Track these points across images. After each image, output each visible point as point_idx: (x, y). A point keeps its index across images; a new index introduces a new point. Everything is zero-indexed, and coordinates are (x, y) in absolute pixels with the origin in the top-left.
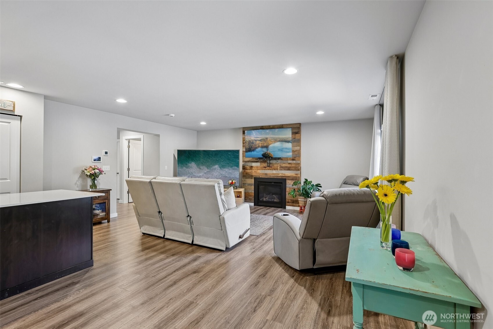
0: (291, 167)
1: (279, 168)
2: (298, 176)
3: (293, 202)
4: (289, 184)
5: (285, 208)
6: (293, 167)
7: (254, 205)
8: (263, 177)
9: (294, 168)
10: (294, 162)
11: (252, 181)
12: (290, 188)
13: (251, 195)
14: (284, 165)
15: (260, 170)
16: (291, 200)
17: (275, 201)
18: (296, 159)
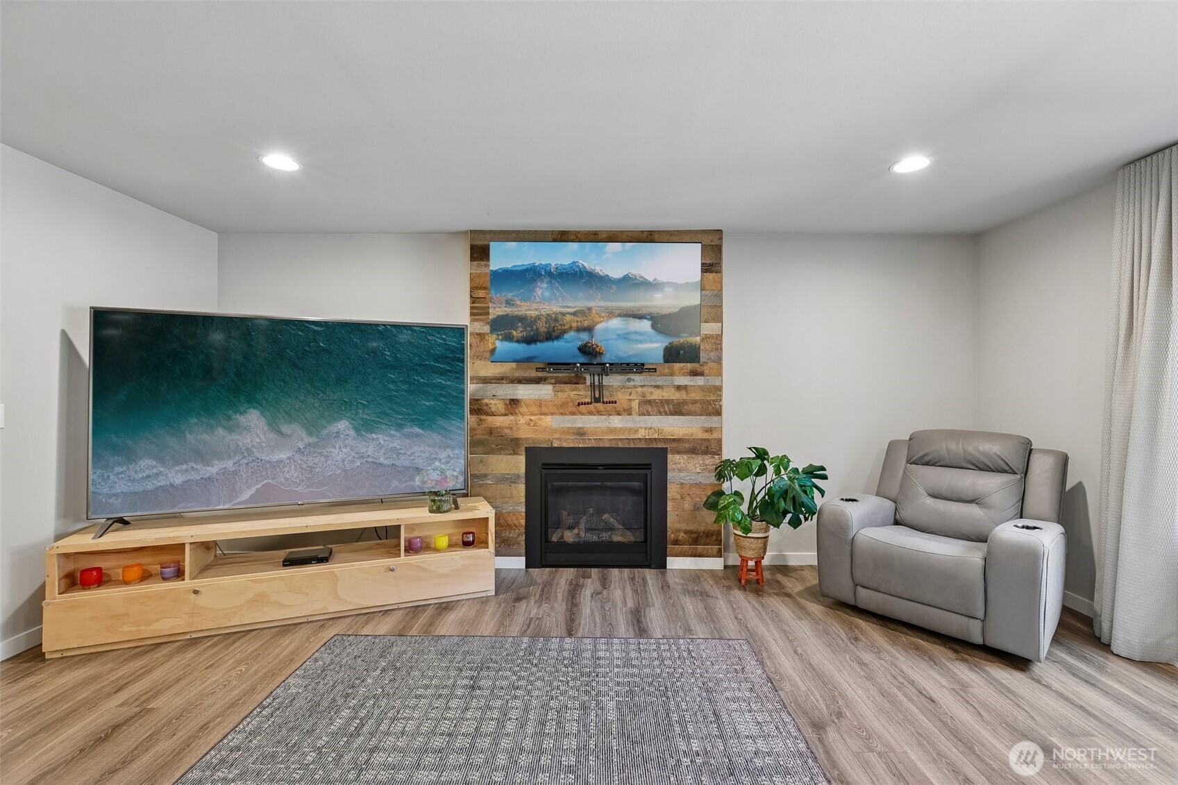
0: (685, 402)
1: (635, 405)
2: (715, 436)
3: (695, 541)
4: (680, 470)
5: (662, 566)
6: (695, 402)
7: (527, 566)
8: (565, 445)
9: (698, 405)
10: (700, 381)
11: (519, 463)
12: (682, 484)
13: (510, 522)
14: (657, 395)
15: (552, 414)
16: (686, 532)
17: (617, 538)
18: (706, 372)
